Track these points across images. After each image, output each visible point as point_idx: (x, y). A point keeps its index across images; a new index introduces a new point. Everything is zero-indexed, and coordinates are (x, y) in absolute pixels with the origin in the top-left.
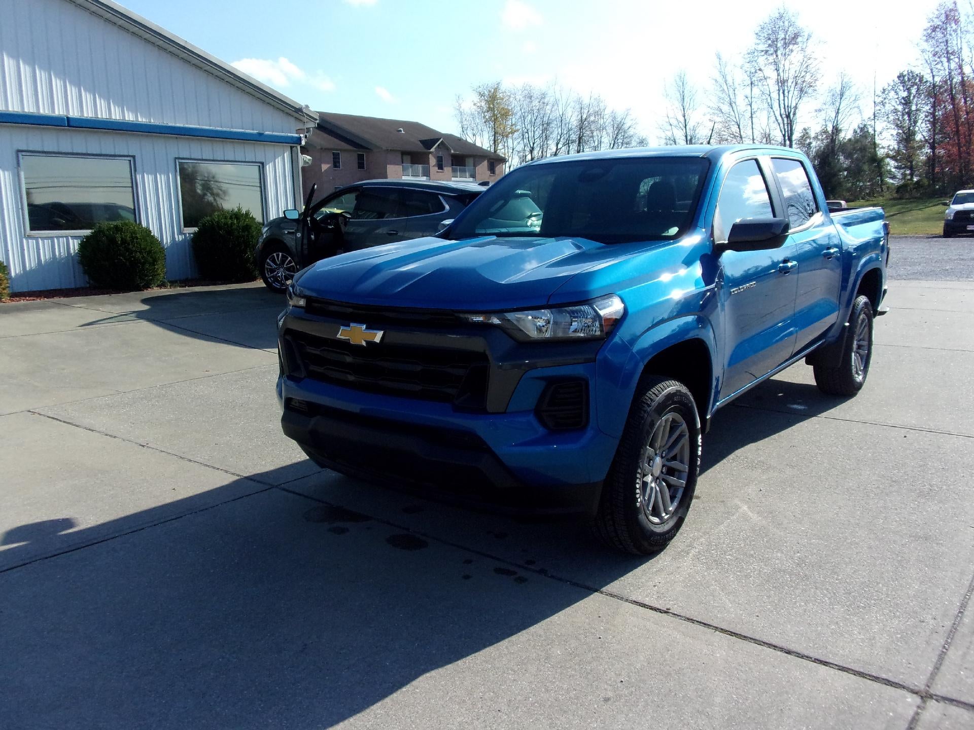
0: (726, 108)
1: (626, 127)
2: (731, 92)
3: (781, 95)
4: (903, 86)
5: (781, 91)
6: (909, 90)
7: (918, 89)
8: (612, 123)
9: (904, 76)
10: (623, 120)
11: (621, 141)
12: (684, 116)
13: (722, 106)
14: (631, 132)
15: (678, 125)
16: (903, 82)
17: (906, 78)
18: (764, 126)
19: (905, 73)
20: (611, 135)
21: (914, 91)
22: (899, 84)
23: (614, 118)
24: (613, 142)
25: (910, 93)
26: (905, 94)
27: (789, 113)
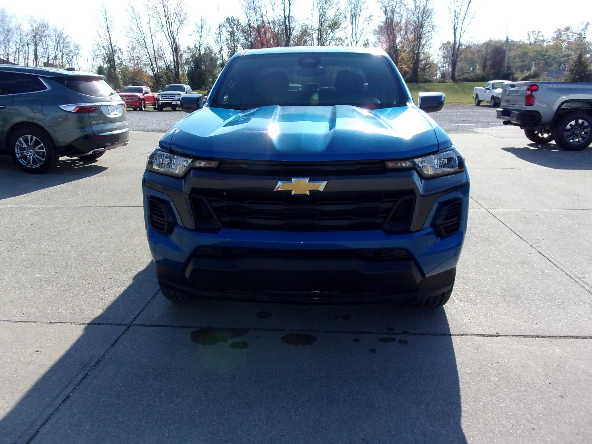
0: (135, 29)
1: (64, 36)
2: (138, 18)
3: (168, 23)
4: (229, 25)
5: (167, 22)
6: (232, 27)
7: (237, 27)
8: (54, 33)
9: (229, 19)
10: (62, 31)
11: (62, 45)
12: (108, 32)
13: (132, 27)
14: (67, 40)
15: (105, 37)
16: (229, 23)
17: (230, 20)
18: (159, 42)
19: (230, 17)
20: (54, 41)
21: (235, 28)
22: (227, 23)
23: (55, 30)
24: (56, 46)
25: (233, 30)
26: (231, 30)
27: (174, 35)
